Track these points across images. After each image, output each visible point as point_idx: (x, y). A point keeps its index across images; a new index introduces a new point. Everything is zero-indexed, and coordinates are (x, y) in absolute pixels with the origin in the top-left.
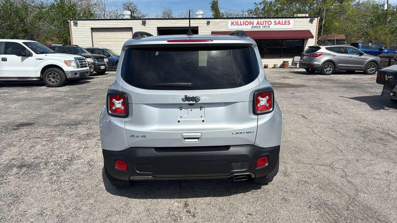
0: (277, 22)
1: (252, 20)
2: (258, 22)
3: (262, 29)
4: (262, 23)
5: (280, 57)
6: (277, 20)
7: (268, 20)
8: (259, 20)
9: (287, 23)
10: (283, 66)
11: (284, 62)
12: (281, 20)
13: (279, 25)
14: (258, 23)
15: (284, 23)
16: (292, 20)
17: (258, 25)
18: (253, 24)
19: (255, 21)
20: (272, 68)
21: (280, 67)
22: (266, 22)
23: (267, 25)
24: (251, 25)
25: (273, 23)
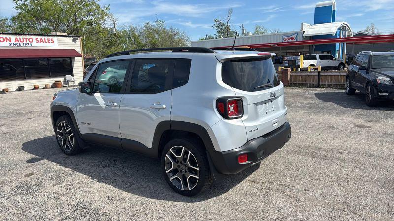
0: (39, 40)
1: (8, 37)
2: (16, 38)
3: (22, 46)
4: (22, 40)
5: (49, 76)
6: (39, 38)
7: (28, 37)
8: (18, 37)
9: (51, 41)
10: (55, 85)
11: (56, 81)
12: (43, 38)
13: (42, 43)
14: (16, 40)
15: (47, 41)
16: (55, 39)
17: (17, 42)
18: (10, 41)
19: (13, 38)
20: (44, 88)
21: (52, 87)
22: (26, 39)
23: (28, 42)
24: (9, 42)
25: (35, 41)
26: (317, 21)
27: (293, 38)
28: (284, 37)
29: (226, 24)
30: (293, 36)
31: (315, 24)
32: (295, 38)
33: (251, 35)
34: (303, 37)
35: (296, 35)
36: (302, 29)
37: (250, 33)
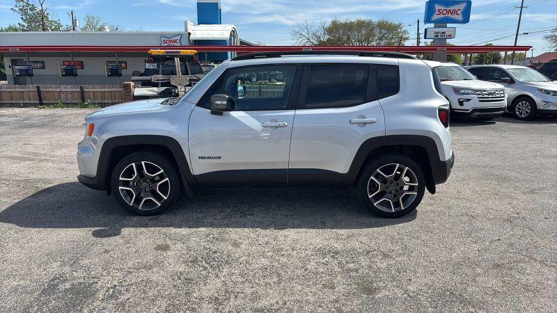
26: (201, 21)
27: (175, 41)
28: (163, 39)
29: (39, 8)
30: (176, 38)
31: (199, 24)
32: (178, 41)
33: (108, 30)
34: (189, 40)
35: (179, 37)
36: (186, 30)
37: (106, 27)
